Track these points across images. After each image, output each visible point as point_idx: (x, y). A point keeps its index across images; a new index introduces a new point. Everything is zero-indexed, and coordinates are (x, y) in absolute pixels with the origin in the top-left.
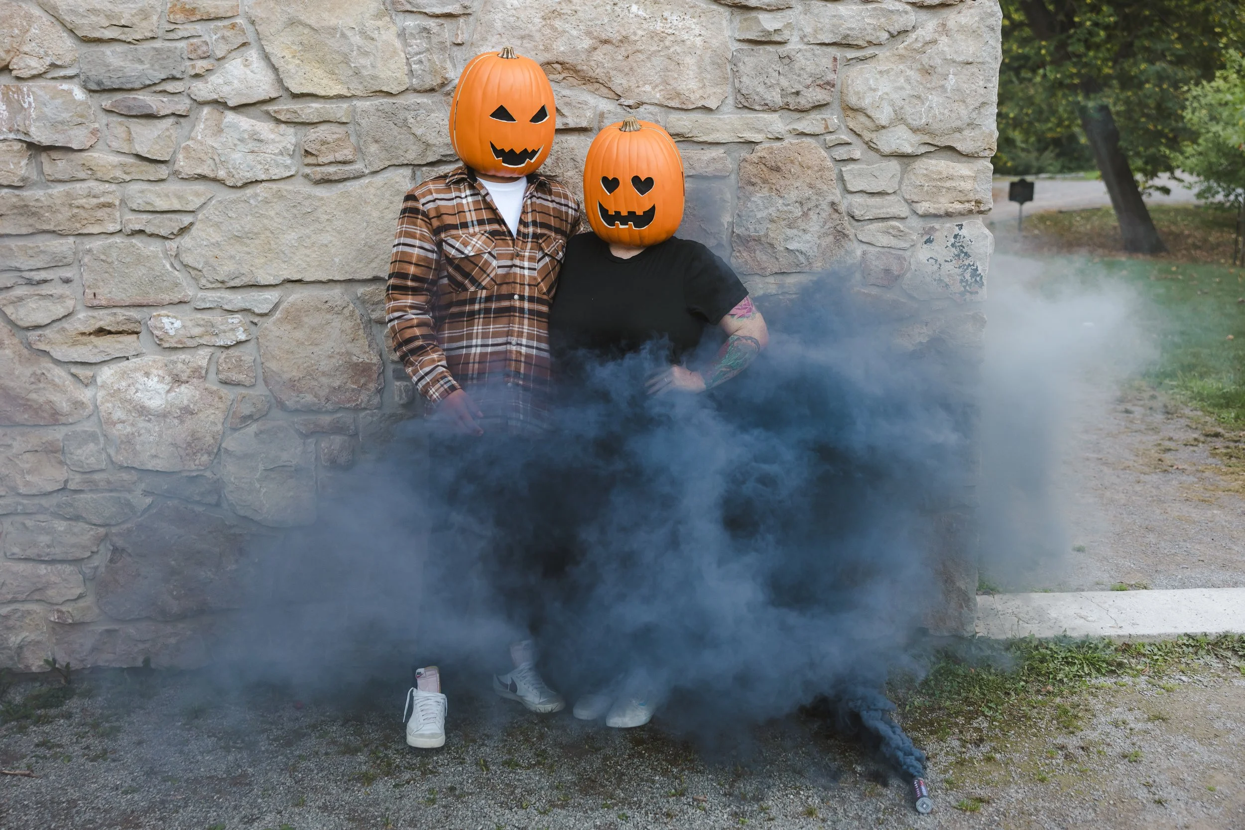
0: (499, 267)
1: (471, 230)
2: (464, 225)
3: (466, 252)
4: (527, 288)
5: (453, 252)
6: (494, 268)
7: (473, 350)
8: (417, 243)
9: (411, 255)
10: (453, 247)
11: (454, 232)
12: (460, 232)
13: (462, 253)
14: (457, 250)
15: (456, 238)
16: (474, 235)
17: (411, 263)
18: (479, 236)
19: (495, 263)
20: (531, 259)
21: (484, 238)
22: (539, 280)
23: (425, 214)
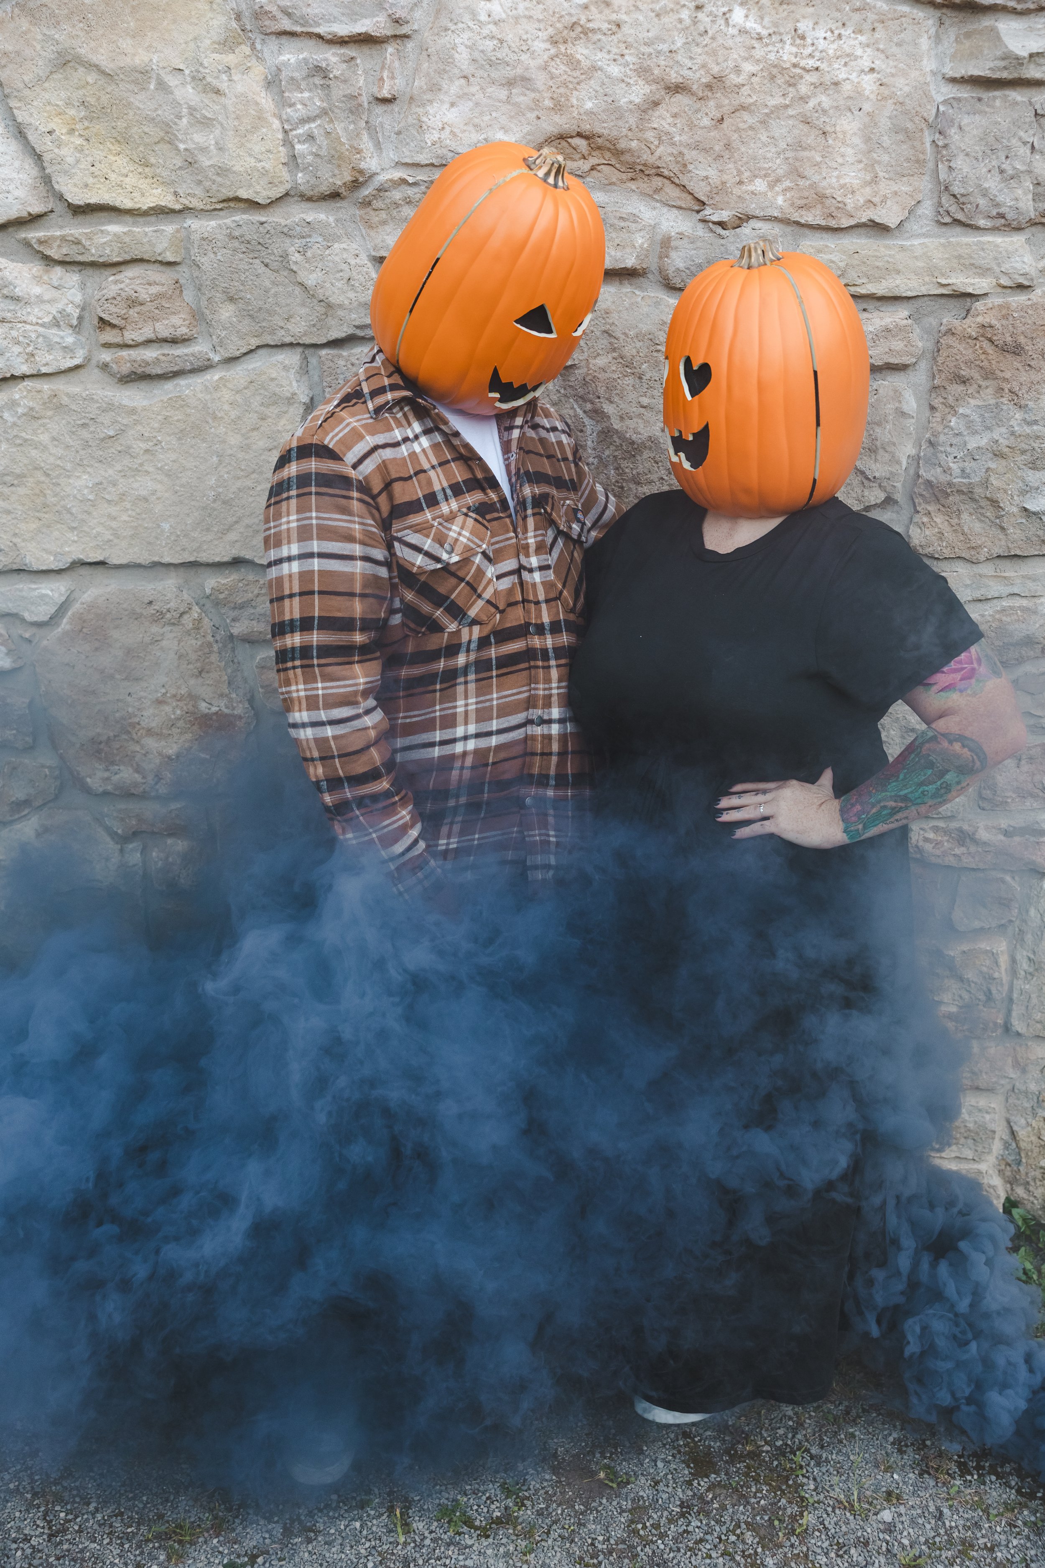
0: (499, 577)
1: (445, 508)
2: (432, 500)
3: (445, 556)
4: (544, 606)
5: (419, 560)
6: (490, 580)
7: (459, 748)
8: (357, 549)
9: (351, 577)
10: (418, 549)
11: (415, 519)
12: (428, 515)
13: (438, 560)
14: (427, 554)
15: (423, 529)
16: (451, 518)
17: (352, 595)
18: (460, 519)
19: (491, 571)
20: (540, 548)
21: (470, 522)
22: (560, 586)
23: (364, 487)
